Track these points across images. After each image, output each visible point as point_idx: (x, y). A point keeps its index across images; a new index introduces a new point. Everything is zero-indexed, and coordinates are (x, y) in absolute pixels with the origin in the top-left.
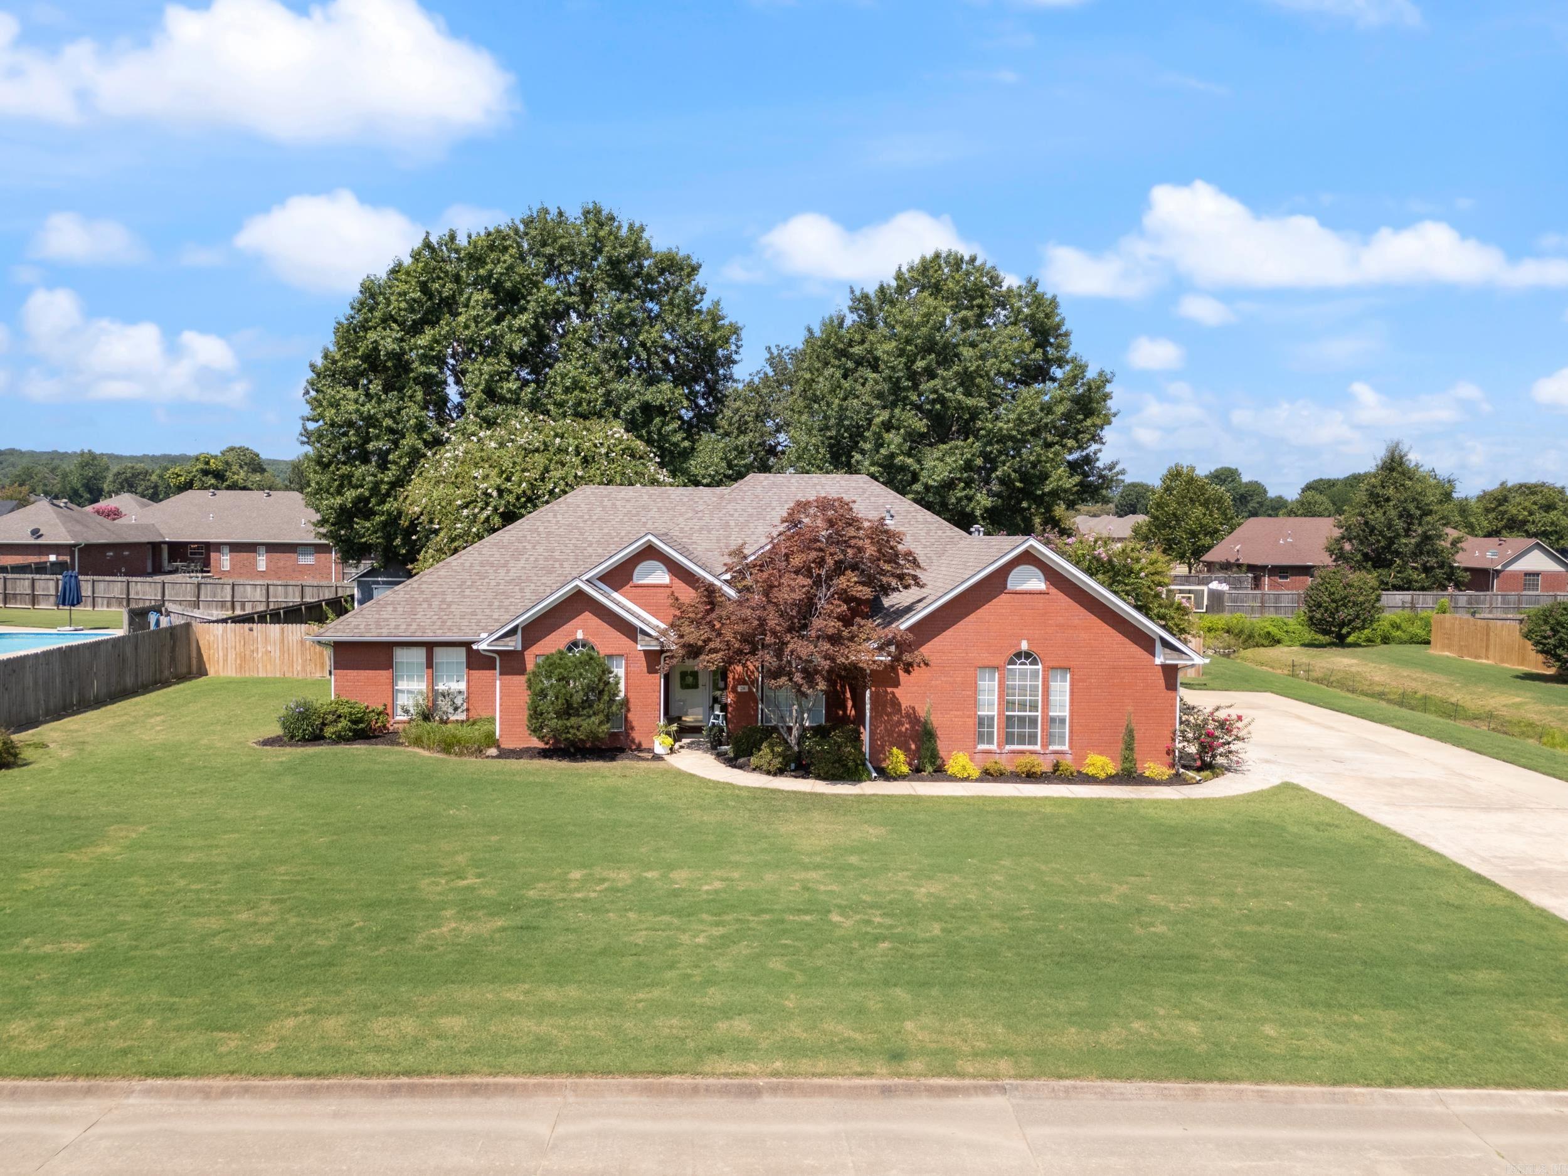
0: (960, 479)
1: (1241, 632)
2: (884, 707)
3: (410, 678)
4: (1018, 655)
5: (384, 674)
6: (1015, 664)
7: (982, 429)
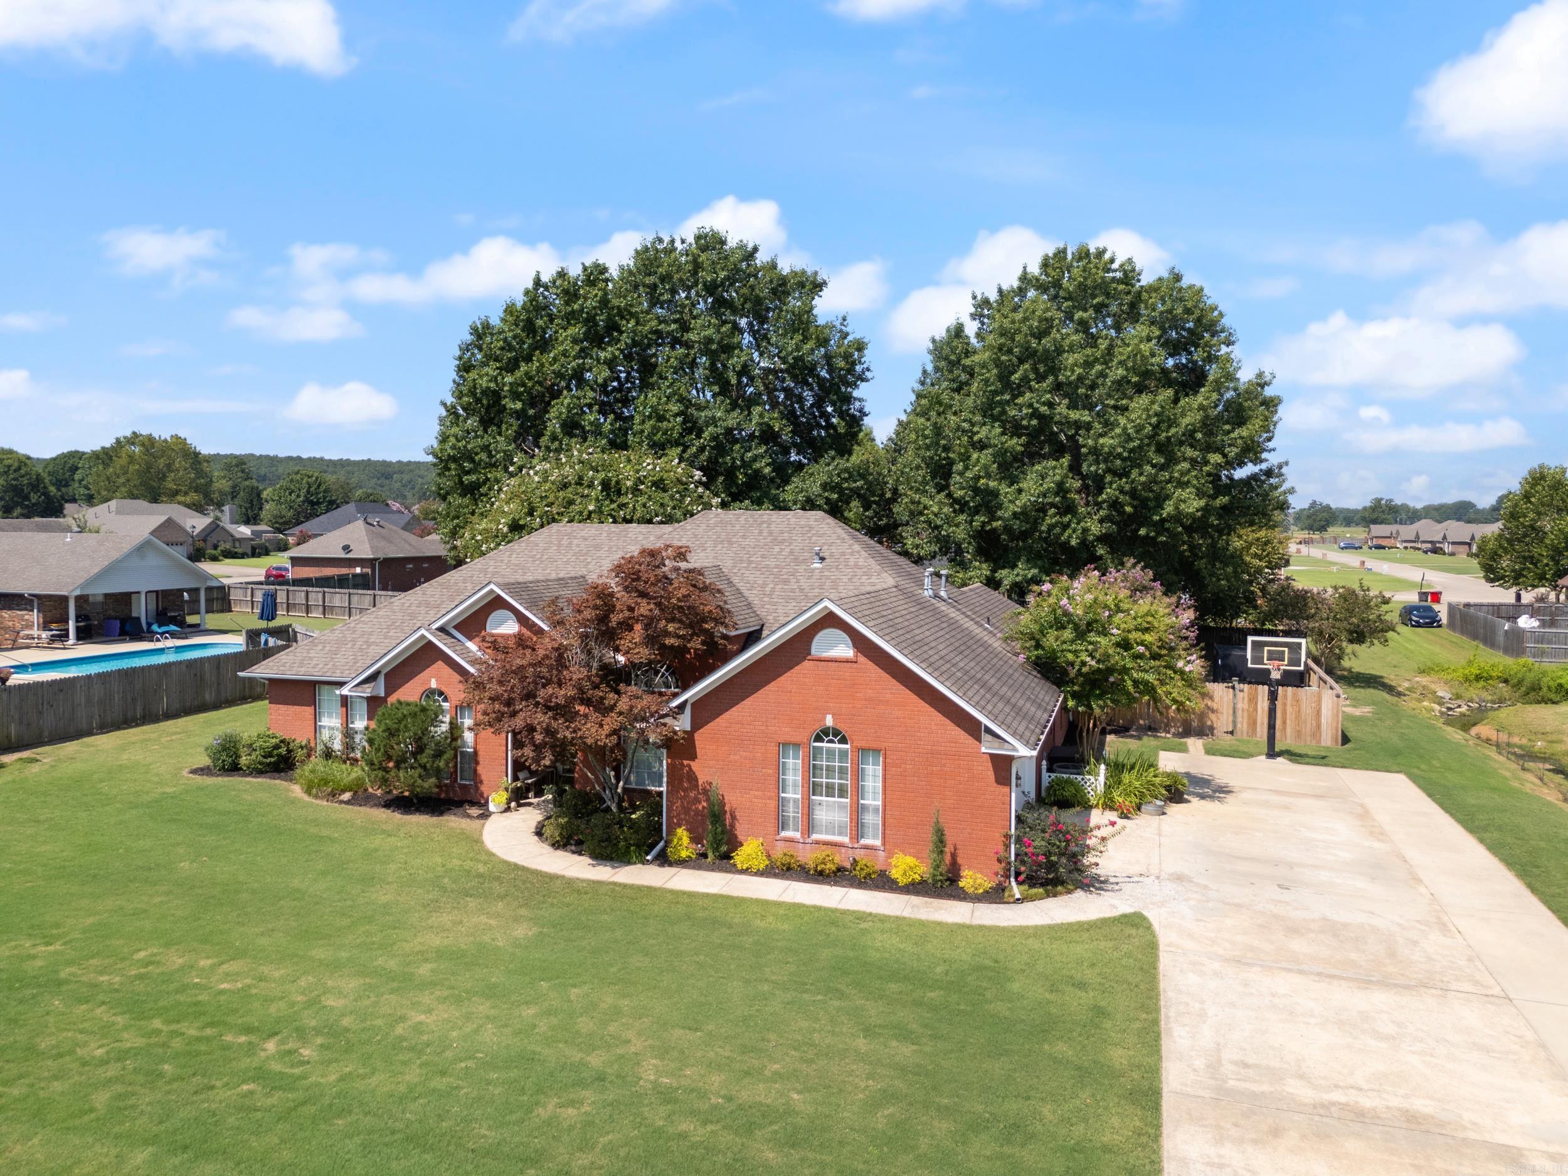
0: (1052, 505)
1: (1520, 682)
2: (681, 781)
3: (330, 715)
4: (826, 732)
5: (309, 710)
6: (822, 741)
7: (1084, 446)
